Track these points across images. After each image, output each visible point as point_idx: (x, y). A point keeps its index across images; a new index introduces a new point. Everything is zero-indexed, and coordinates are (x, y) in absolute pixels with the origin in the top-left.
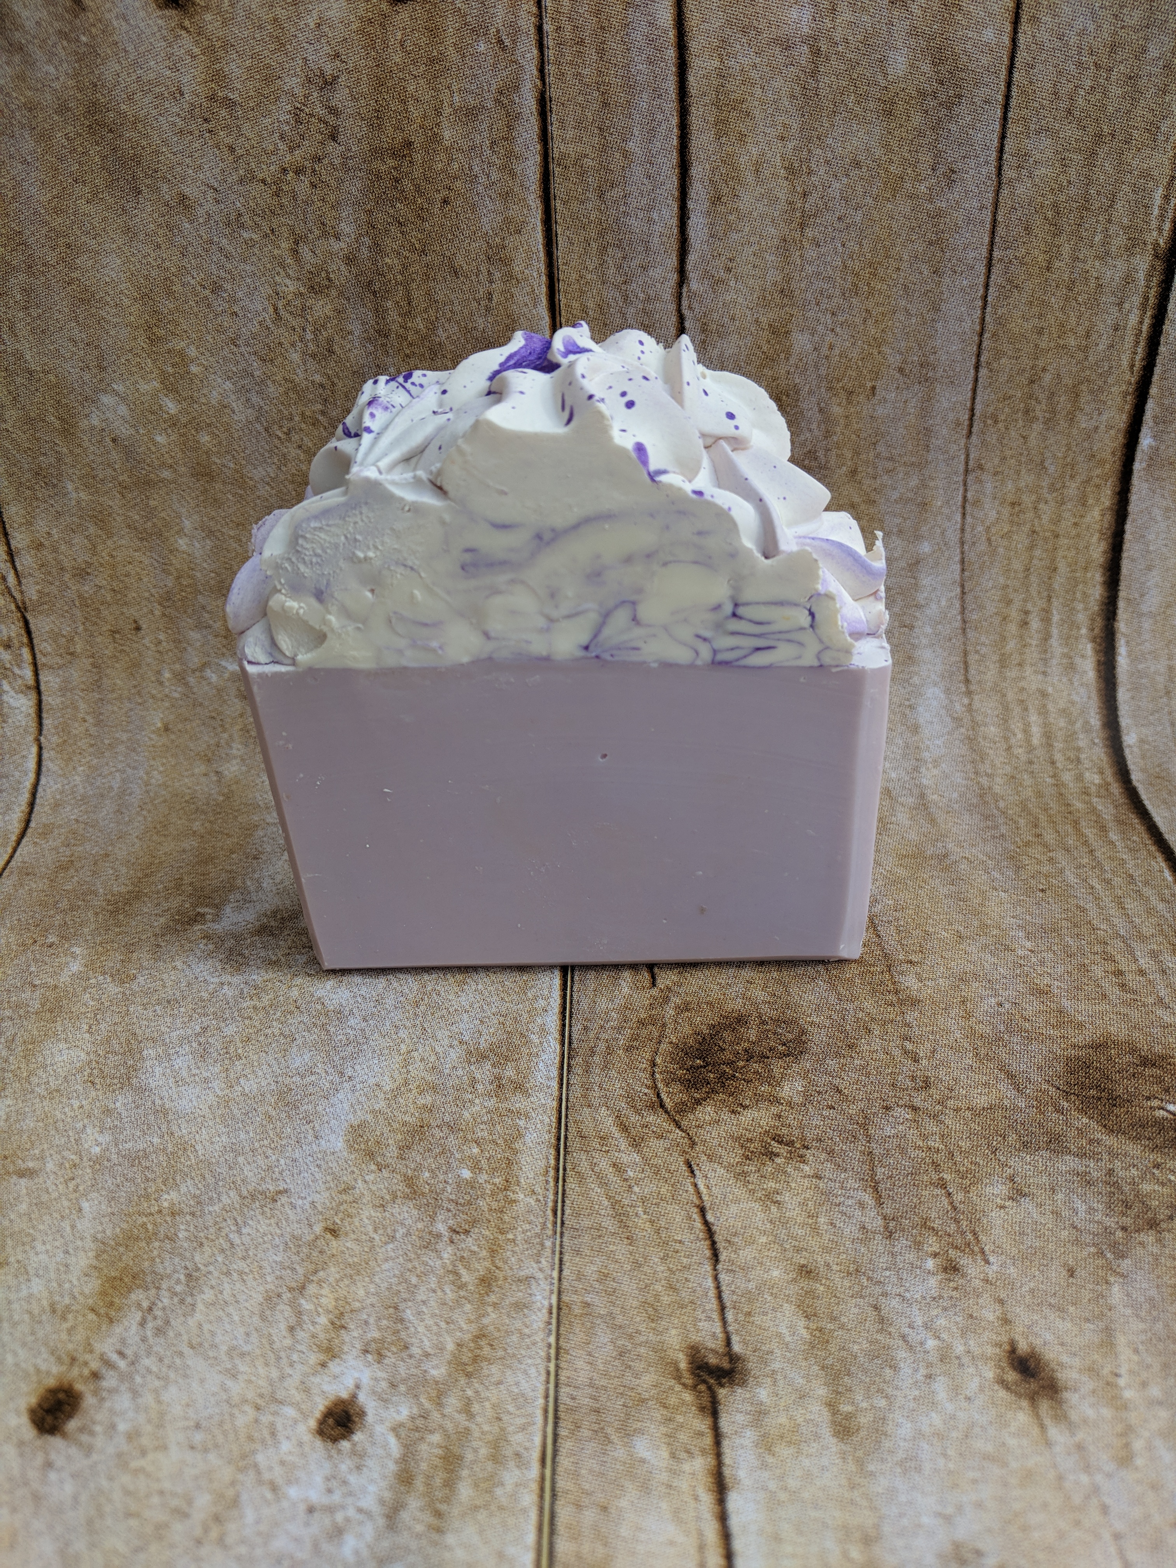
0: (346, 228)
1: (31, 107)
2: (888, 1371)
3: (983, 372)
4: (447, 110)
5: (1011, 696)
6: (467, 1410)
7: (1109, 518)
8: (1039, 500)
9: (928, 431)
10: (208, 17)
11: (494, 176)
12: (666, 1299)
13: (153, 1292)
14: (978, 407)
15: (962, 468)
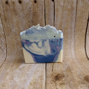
0: (31, 18)
1: (10, 10)
3: (75, 28)
4: (38, 10)
5: (78, 51)
7: (85, 38)
8: (80, 37)
9: (72, 32)
10: (22, 4)
11: (41, 14)
15: (74, 35)
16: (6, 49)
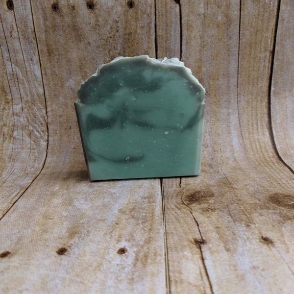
0: (119, 48)
1: (63, 26)
2: (236, 241)
3: (239, 75)
4: (138, 27)
5: (252, 140)
6: (148, 248)
7: (267, 104)
8: (252, 101)
9: (229, 87)
10: (96, 10)
11: (146, 39)
12: (188, 232)
13: (80, 234)
14: (239, 82)
15: (236, 94)
16: (46, 138)
